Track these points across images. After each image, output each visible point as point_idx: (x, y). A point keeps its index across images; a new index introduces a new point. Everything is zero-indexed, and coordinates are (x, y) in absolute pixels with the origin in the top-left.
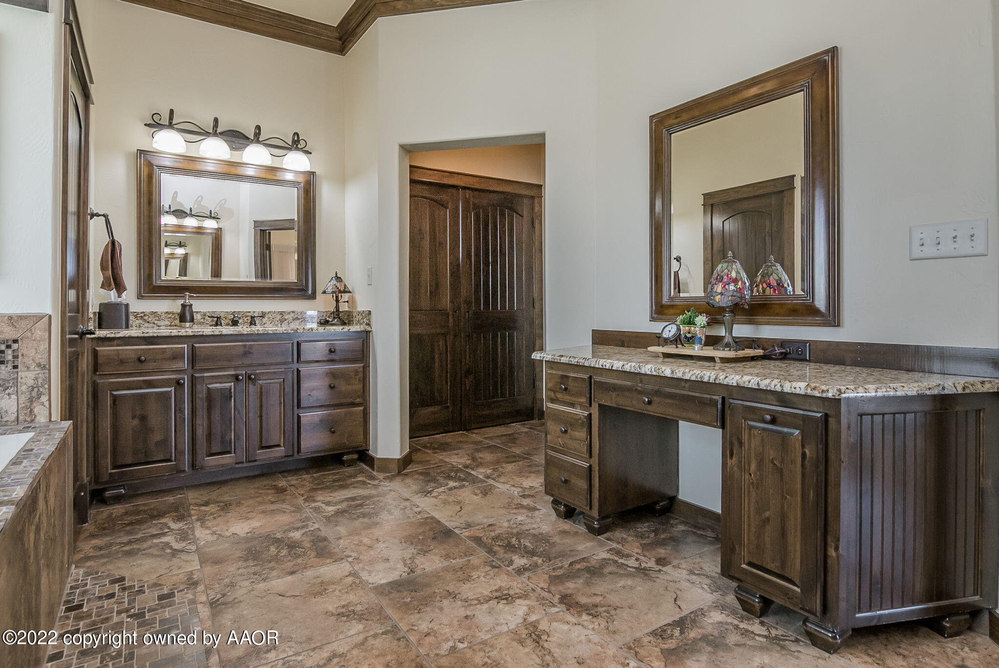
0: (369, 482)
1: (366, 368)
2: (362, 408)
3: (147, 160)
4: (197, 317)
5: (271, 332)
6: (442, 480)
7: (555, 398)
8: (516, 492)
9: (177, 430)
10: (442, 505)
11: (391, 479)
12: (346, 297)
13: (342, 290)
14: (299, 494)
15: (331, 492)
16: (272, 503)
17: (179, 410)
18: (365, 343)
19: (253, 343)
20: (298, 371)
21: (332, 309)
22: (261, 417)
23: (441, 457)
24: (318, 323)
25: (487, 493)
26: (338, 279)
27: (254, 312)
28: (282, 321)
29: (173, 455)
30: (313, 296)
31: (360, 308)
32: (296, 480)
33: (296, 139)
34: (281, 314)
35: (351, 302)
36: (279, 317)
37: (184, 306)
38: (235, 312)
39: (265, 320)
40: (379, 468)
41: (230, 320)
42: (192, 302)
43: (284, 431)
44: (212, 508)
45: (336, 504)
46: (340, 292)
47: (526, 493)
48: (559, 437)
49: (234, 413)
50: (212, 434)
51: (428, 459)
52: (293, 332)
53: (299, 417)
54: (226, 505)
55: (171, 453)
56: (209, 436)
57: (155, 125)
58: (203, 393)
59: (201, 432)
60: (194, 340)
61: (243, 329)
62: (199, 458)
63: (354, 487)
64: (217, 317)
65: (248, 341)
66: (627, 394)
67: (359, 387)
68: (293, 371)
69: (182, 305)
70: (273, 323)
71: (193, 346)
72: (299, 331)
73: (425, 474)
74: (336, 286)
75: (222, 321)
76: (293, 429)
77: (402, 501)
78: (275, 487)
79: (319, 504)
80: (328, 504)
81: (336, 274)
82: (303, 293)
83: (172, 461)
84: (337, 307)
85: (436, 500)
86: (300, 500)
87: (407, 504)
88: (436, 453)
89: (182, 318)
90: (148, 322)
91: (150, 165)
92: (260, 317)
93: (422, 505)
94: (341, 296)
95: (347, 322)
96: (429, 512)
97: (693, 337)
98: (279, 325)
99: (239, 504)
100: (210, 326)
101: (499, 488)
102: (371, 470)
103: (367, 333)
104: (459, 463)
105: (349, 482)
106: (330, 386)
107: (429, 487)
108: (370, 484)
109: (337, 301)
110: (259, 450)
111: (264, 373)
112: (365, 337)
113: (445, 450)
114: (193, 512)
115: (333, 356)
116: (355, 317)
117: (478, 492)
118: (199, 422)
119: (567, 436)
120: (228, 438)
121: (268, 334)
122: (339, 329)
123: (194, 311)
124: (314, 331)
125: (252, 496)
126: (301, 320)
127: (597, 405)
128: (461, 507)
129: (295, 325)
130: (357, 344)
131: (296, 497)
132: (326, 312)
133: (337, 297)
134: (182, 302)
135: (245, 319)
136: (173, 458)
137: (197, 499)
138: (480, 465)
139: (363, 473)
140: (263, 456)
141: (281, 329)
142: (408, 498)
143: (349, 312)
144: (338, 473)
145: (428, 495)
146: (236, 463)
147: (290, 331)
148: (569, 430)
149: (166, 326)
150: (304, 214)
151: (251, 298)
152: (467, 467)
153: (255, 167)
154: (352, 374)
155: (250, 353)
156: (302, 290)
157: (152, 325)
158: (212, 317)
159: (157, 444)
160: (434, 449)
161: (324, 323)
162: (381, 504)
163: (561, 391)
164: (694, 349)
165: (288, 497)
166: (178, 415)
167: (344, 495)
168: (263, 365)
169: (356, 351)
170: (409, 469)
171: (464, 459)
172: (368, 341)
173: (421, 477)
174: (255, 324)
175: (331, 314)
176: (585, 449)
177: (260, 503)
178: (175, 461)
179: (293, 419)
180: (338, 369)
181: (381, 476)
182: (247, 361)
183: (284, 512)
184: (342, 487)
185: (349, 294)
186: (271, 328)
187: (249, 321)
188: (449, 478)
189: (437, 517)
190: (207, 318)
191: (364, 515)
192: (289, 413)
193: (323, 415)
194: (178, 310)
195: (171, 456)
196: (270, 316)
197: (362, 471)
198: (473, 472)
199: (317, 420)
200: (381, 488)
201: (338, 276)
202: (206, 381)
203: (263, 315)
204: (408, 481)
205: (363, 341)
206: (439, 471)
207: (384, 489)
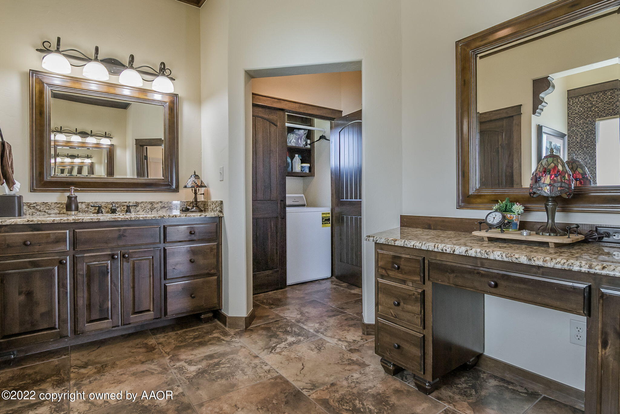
0: (222, 338)
1: (219, 246)
2: (216, 277)
3: (38, 78)
4: (82, 207)
5: (142, 219)
6: (281, 335)
7: (386, 275)
8: (344, 347)
9: (61, 302)
10: (287, 362)
11: (240, 334)
12: (202, 190)
13: (199, 185)
14: (166, 352)
15: (193, 350)
16: (143, 363)
17: (62, 285)
18: (218, 226)
19: (126, 228)
20: (165, 250)
21: (192, 199)
22: (134, 287)
23: (276, 312)
24: (180, 211)
25: (320, 348)
26: (197, 176)
27: (129, 202)
28: (152, 209)
29: (57, 323)
30: (177, 190)
31: (214, 199)
32: (164, 337)
33: (162, 67)
34: (151, 204)
35: (207, 194)
36: (150, 206)
37: (69, 198)
38: (113, 202)
39: (138, 208)
40: (230, 324)
41: (109, 208)
42: (76, 194)
43: (153, 298)
44: (90, 370)
45: (197, 363)
46: (198, 186)
47: (352, 348)
48: (391, 308)
49: (111, 286)
50: (91, 304)
51: (266, 314)
52: (160, 218)
53: (165, 287)
54: (102, 366)
55: (55, 322)
56: (89, 307)
57: (44, 49)
58: (83, 270)
59: (82, 302)
60: (74, 226)
61: (120, 216)
62: (80, 325)
63: (211, 344)
64: (99, 207)
65: (122, 226)
66: (466, 276)
67: (214, 261)
68: (160, 250)
69: (68, 197)
70: (145, 211)
71: (74, 231)
72: (165, 218)
73: (268, 329)
74: (195, 182)
75: (103, 210)
76: (161, 295)
77: (253, 358)
78: (146, 346)
79: (182, 363)
80: (190, 363)
81: (195, 173)
82: (169, 187)
83: (56, 329)
84: (196, 198)
85: (281, 357)
86: (166, 360)
87: (257, 361)
88: (272, 308)
89: (69, 208)
90: (40, 211)
91: (41, 83)
92: (134, 206)
93: (270, 363)
94: (199, 190)
95: (203, 209)
96: (277, 370)
97: (509, 223)
98: (150, 212)
99: (114, 365)
100: (93, 213)
101: (329, 342)
102: (223, 326)
103: (220, 218)
104: (291, 317)
105: (207, 338)
106: (190, 261)
107: (271, 343)
108: (224, 340)
109: (196, 193)
110: (132, 315)
111: (136, 252)
112: (218, 221)
113: (278, 306)
114: (72, 375)
115: (193, 237)
116: (210, 206)
117: (313, 347)
118: (80, 294)
119: (400, 308)
120: (105, 307)
121: (139, 220)
122: (197, 215)
123: (78, 201)
124: (177, 217)
125: (126, 355)
126: (167, 208)
127: (431, 283)
128: (303, 364)
129: (162, 213)
130: (213, 227)
131: (163, 356)
132: (187, 202)
133: (195, 190)
134: (68, 194)
135: (122, 208)
136: (57, 326)
137: (78, 359)
138: (308, 319)
139: (218, 329)
140: (136, 319)
141: (150, 216)
142: (257, 354)
143: (205, 202)
144: (197, 329)
145: (273, 351)
146: (113, 327)
147: (157, 218)
148: (402, 304)
149: (56, 214)
150: (169, 126)
151: (127, 191)
152: (298, 321)
153: (130, 88)
154: (209, 251)
155: (125, 236)
156: (168, 185)
157: (43, 213)
158: (94, 206)
159: (42, 315)
160: (270, 304)
161: (185, 210)
162: (236, 362)
163: (394, 269)
164: (522, 234)
165: (156, 356)
166: (61, 289)
167: (204, 352)
168: (135, 245)
169: (211, 233)
170: (254, 324)
171: (295, 313)
172: (220, 224)
173: (264, 333)
174: (130, 212)
175: (191, 203)
176: (418, 321)
177: (133, 363)
178: (59, 329)
179: (161, 289)
180: (196, 247)
181: (232, 331)
182: (121, 243)
183: (152, 373)
184: (202, 344)
185: (204, 188)
186: (142, 215)
187: (125, 210)
188: (286, 332)
189: (284, 375)
190: (90, 207)
191: (222, 376)
192: (157, 284)
193: (185, 284)
194: (65, 200)
195: (55, 325)
196: (142, 205)
197: (216, 327)
198: (305, 327)
199: (180, 288)
200: (233, 344)
201: (196, 174)
202: (86, 261)
203: (137, 205)
204: (254, 336)
205: (217, 225)
206: (277, 326)
207: (236, 345)
